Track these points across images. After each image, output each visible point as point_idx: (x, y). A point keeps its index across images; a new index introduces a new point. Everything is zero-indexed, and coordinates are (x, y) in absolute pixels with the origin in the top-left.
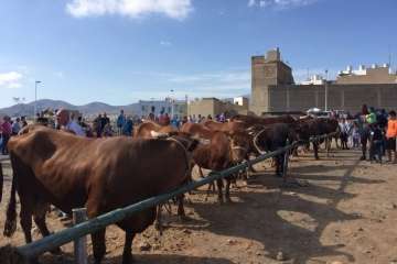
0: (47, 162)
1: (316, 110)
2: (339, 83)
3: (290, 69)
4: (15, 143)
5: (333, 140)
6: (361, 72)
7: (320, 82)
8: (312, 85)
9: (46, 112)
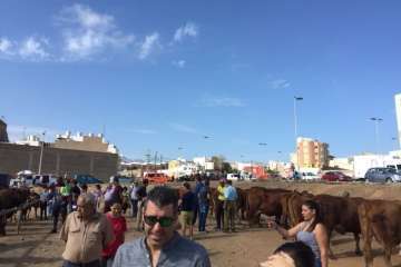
1: (28, 172)
2: (57, 146)
3: (5, 125)
5: (33, 209)
6: (78, 138)
7: (36, 144)
8: (27, 145)
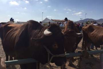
0: (92, 33)
4: (84, 28)
9: (88, 21)
